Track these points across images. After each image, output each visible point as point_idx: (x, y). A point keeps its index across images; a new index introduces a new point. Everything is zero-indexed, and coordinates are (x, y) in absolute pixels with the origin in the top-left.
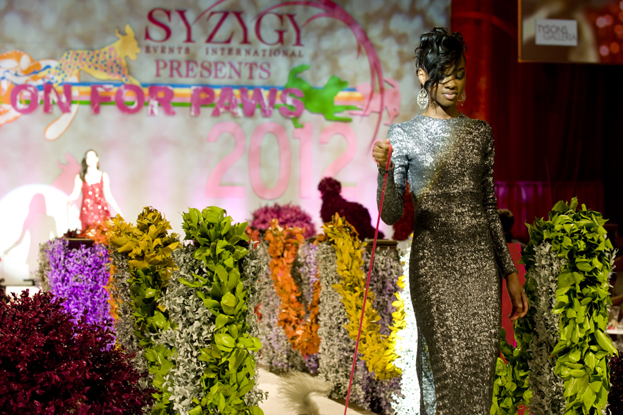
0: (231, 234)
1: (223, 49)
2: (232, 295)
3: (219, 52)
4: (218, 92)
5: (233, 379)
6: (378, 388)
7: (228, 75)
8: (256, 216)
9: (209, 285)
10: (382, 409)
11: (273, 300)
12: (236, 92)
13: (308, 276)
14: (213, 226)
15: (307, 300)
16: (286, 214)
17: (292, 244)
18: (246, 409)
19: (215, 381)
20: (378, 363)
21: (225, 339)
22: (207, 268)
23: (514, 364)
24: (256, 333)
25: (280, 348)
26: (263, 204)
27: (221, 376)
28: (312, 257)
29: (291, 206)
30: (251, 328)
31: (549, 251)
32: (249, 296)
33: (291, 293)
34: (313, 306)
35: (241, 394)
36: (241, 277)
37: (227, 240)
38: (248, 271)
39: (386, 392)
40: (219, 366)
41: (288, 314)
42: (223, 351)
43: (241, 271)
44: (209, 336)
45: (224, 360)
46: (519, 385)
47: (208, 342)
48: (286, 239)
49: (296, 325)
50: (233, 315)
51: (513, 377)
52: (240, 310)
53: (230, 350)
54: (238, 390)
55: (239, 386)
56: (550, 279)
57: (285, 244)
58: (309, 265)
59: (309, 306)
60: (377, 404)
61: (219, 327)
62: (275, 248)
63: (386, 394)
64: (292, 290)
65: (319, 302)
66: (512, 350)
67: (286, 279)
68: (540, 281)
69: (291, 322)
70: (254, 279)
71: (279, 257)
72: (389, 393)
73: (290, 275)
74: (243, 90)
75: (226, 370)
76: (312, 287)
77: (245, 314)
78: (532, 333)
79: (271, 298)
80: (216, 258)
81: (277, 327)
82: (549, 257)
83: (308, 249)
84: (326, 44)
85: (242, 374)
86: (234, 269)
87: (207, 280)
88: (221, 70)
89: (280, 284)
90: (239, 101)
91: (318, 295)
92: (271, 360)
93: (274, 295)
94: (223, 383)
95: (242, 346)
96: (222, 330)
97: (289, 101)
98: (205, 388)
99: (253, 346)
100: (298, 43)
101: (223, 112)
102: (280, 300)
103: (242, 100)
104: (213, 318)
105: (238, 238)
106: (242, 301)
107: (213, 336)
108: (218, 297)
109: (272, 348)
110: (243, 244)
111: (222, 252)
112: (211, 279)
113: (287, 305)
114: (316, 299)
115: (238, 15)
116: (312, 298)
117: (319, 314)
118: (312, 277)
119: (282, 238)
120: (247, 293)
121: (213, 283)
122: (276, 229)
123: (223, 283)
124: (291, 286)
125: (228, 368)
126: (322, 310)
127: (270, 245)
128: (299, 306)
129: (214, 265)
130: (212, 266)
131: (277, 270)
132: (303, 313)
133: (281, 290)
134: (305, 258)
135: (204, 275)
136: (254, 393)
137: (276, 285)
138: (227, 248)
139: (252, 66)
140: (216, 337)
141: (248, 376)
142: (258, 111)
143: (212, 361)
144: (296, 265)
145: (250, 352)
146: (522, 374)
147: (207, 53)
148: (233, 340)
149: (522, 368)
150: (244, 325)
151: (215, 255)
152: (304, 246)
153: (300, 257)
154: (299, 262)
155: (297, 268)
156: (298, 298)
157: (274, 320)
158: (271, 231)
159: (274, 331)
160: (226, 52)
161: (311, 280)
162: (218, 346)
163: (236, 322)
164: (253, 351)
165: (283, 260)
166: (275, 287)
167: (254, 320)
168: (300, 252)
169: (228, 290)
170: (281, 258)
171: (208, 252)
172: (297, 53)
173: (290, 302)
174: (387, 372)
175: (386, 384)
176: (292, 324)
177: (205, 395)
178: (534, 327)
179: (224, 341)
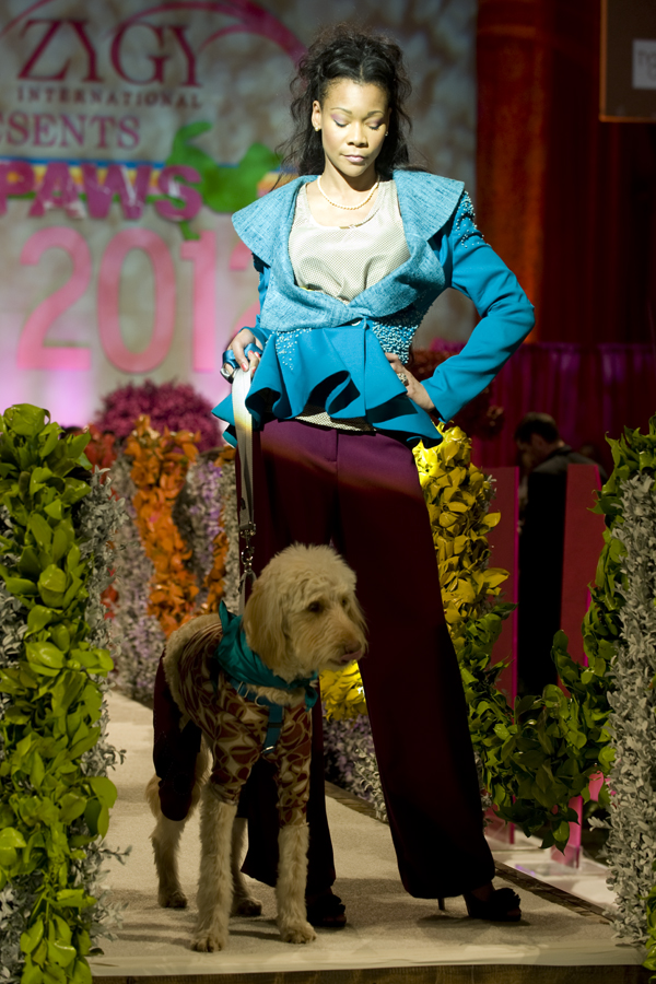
0: (58, 455)
1: (50, 92)
2: (60, 571)
3: (43, 96)
4: (40, 171)
5: (61, 727)
6: (333, 732)
7: (59, 140)
8: (110, 403)
9: (18, 551)
10: (339, 772)
11: (139, 567)
12: (76, 172)
13: (204, 522)
14: (24, 440)
15: (203, 566)
16: (166, 401)
17: (176, 463)
18: (85, 782)
19: (25, 730)
20: (332, 689)
21: (45, 653)
22: (12, 520)
23: (582, 699)
24: (103, 641)
25: (151, 656)
26: (124, 381)
27: (37, 720)
28: (213, 486)
29: (176, 386)
30: (95, 632)
31: (650, 491)
32: (90, 572)
33: (173, 554)
34: (213, 580)
35: (75, 754)
36: (77, 536)
37: (51, 467)
38: (90, 525)
39: (347, 740)
40: (34, 703)
41: (168, 592)
42: (41, 675)
43: (77, 524)
44: (16, 645)
45: (43, 691)
46: (592, 737)
47: (13, 657)
48: (163, 453)
49: (182, 614)
50: (60, 608)
51: (581, 722)
52: (74, 599)
53: (56, 673)
54: (69, 747)
55: (71, 739)
56: (651, 543)
57: (161, 462)
58: (207, 502)
59: (205, 579)
60: (330, 762)
61: (35, 630)
62: (143, 470)
63: (347, 744)
64: (175, 548)
65: (224, 573)
66: (580, 672)
67: (163, 528)
68: (632, 546)
69: (172, 608)
70: (100, 541)
71: (151, 486)
72: (352, 742)
73: (170, 521)
74: (89, 170)
75: (47, 710)
76: (211, 543)
77: (82, 605)
78: (616, 642)
79: (136, 563)
80: (31, 501)
81: (146, 617)
82: (649, 502)
83: (205, 472)
84: (247, 86)
85: (77, 717)
86: (64, 522)
87: (12, 542)
88: (46, 130)
89: (153, 536)
90: (81, 189)
91: (222, 560)
92: (135, 677)
93: (141, 558)
94: (41, 733)
95: (77, 665)
96: (40, 636)
97: (174, 190)
98: (8, 743)
99: (98, 666)
100: (191, 80)
101: (51, 210)
102: (153, 567)
103: (87, 187)
104: (24, 612)
105: (70, 464)
106: (77, 582)
107: (22, 646)
108: (33, 575)
109: (138, 655)
110: (81, 474)
111: (41, 491)
112: (20, 539)
113: (165, 577)
114: (218, 567)
115: (79, 26)
116: (213, 562)
117: (224, 594)
118: (212, 523)
119: (158, 450)
120: (87, 567)
121: (24, 548)
122: (146, 435)
123: (43, 548)
124: (174, 541)
125: (50, 706)
126: (230, 588)
127: (136, 463)
128: (187, 578)
129: (25, 513)
130: (21, 515)
131: (146, 511)
132: (195, 591)
133: (153, 548)
134: (200, 488)
135: (8, 532)
136: (98, 753)
137: (145, 539)
138: (50, 482)
139: (104, 123)
140: (29, 648)
141: (88, 720)
142: (115, 209)
143: (21, 693)
144: (183, 499)
145: (93, 676)
146: (597, 717)
147: (21, 97)
148: (61, 655)
149: (597, 706)
150: (81, 626)
151: (27, 495)
152: (199, 467)
153: (189, 486)
154: (188, 495)
155: (185, 507)
156: (185, 563)
157: (141, 604)
158: (137, 438)
159: (141, 623)
160: (56, 96)
161: (210, 529)
162: (31, 665)
163: (66, 621)
164: (98, 675)
165: (160, 492)
166: (144, 543)
167: (99, 617)
168: (190, 476)
169: (51, 560)
170: (155, 489)
171: (15, 489)
172: (189, 100)
173: (170, 569)
174: (348, 704)
175: (347, 725)
176: (175, 611)
177: (8, 757)
178: (620, 631)
179: (45, 656)
